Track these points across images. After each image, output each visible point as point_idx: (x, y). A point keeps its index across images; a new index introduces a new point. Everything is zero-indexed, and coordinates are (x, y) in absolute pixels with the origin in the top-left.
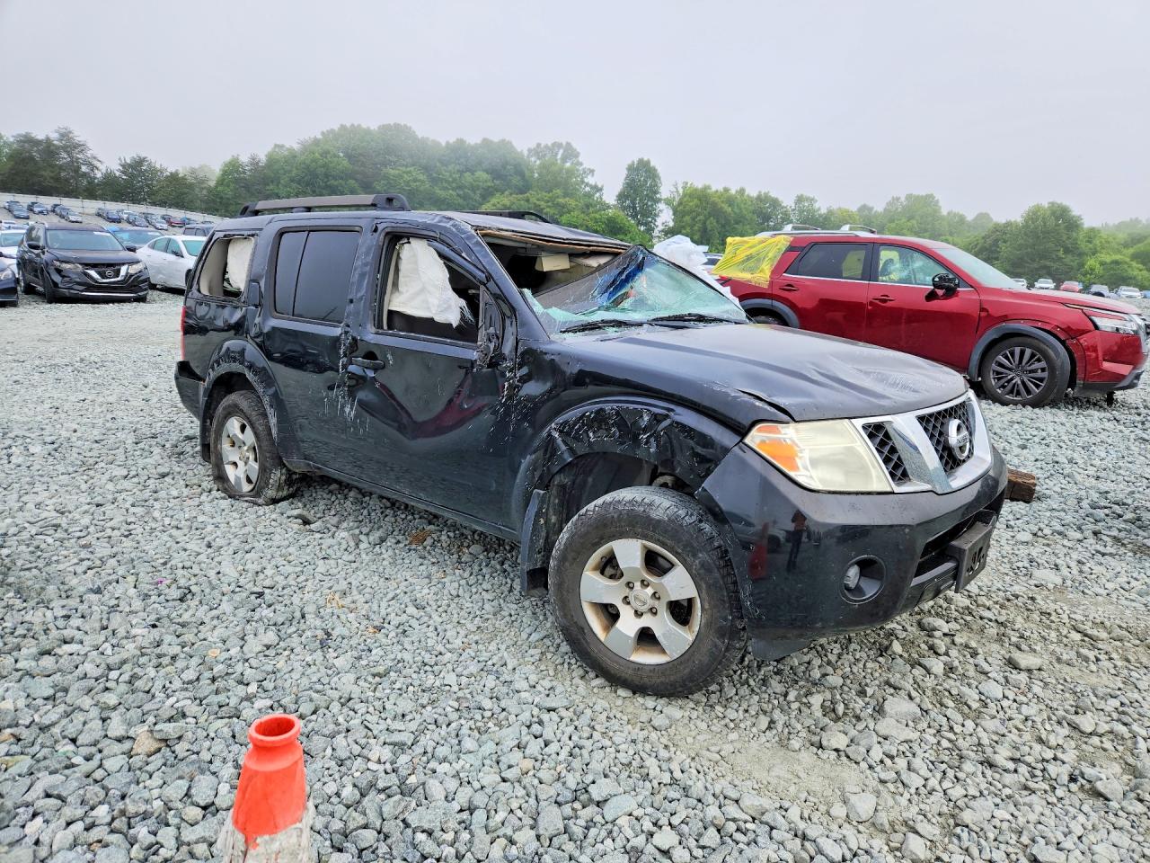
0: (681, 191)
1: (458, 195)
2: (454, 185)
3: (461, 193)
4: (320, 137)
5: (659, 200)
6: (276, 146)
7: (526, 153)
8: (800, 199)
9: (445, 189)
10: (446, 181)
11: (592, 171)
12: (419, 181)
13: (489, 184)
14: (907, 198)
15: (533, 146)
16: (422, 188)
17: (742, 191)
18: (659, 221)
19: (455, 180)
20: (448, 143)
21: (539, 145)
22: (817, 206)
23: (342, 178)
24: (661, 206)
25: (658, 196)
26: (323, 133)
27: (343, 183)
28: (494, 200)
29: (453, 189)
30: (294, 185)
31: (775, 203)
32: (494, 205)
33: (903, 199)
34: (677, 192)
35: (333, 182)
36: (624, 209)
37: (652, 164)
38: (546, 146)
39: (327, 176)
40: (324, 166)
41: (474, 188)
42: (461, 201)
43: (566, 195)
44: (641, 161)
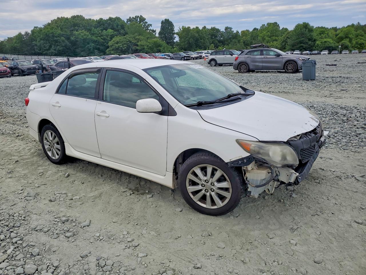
0: (182, 29)
1: (102, 39)
2: (99, 35)
3: (103, 37)
4: (50, 22)
5: (174, 33)
6: (35, 27)
7: (126, 21)
8: (227, 28)
9: (97, 37)
10: (97, 34)
11: (151, 25)
12: (87, 35)
13: (112, 33)
14: (267, 24)
15: (128, 18)
16: (88, 38)
17: (205, 27)
18: (175, 41)
19: (99, 33)
20: (96, 20)
21: (130, 17)
22: (232, 30)
23: (59, 37)
24: (175, 35)
25: (174, 32)
26: (51, 21)
27: (60, 39)
28: (114, 39)
29: (99, 37)
30: (42, 41)
31: (218, 30)
32: (114, 41)
33: (266, 25)
34: (180, 30)
35: (55, 39)
36: (161, 38)
37: (170, 20)
38: (133, 18)
39: (53, 36)
40: (52, 33)
41: (107, 36)
42: (102, 41)
43: (140, 35)
44: (166, 20)
